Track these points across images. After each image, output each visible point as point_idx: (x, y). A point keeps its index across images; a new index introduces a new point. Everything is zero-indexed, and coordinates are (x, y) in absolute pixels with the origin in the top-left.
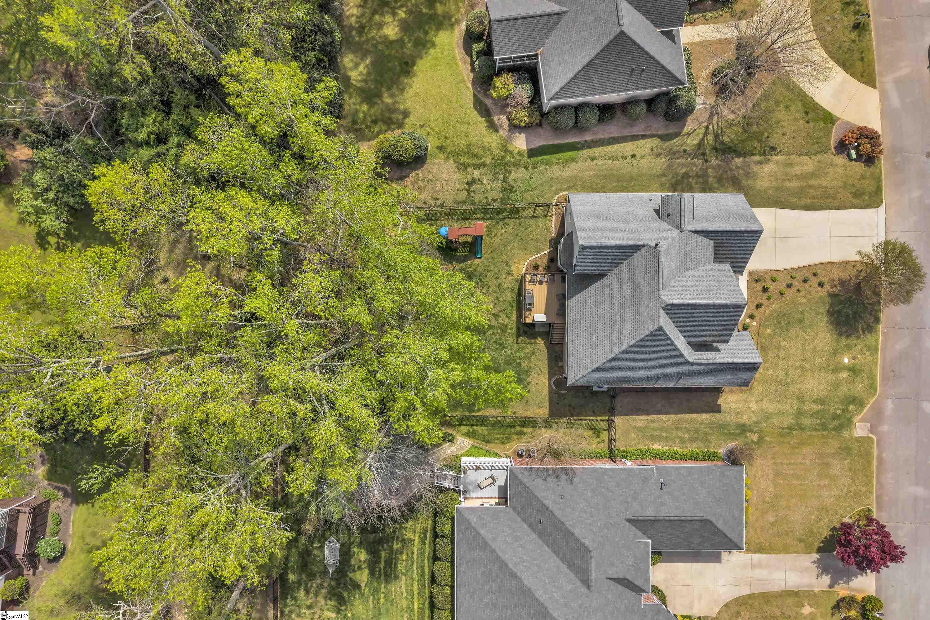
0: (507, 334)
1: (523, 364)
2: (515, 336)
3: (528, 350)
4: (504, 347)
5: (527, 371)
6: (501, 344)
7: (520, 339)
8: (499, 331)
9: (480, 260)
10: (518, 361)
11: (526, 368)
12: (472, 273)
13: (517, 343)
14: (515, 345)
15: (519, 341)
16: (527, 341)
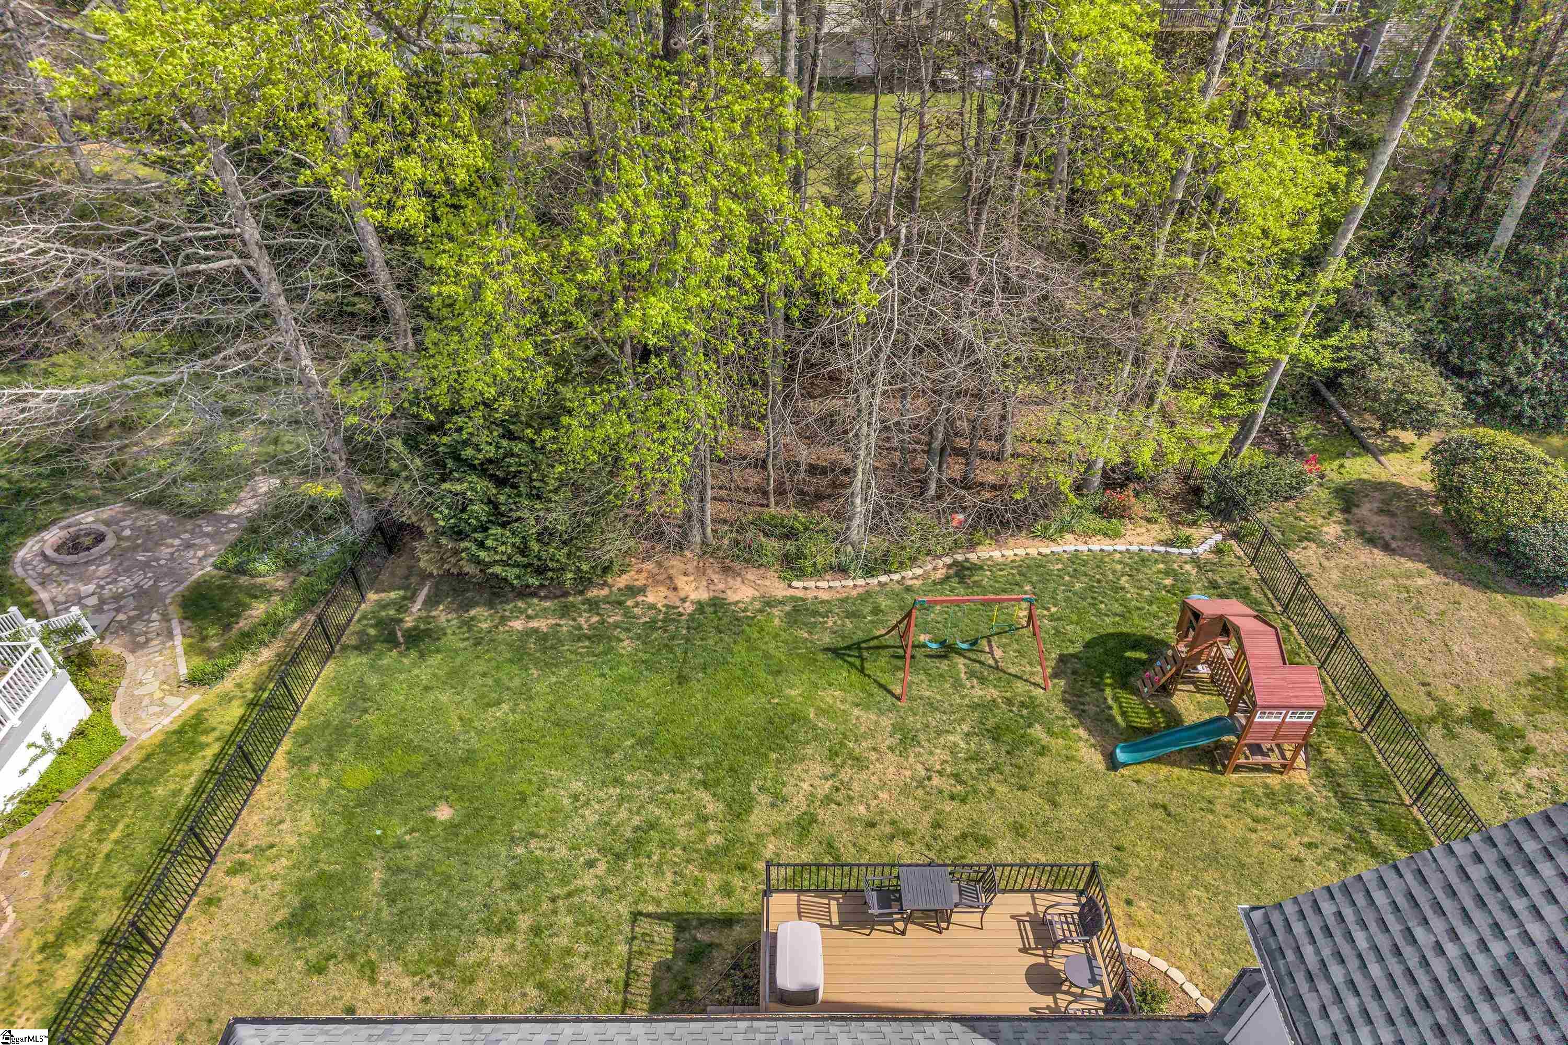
0: (692, 870)
1: (501, 943)
2: (682, 904)
3: (584, 967)
4: (619, 857)
5: (449, 962)
6: (637, 845)
7: (665, 933)
8: (714, 840)
9: (1101, 766)
10: (524, 922)
11: (473, 957)
12: (1026, 741)
13: (636, 916)
14: (624, 909)
15: (644, 925)
16: (645, 967)
